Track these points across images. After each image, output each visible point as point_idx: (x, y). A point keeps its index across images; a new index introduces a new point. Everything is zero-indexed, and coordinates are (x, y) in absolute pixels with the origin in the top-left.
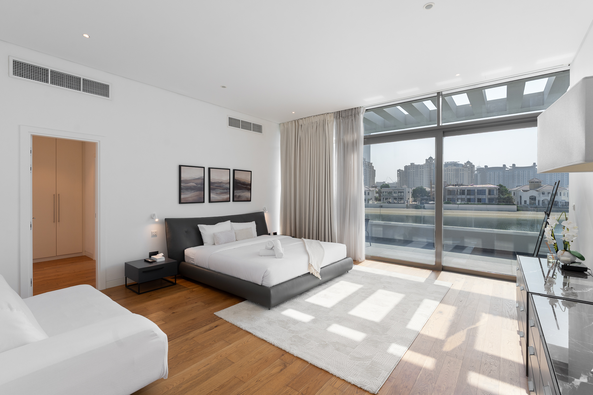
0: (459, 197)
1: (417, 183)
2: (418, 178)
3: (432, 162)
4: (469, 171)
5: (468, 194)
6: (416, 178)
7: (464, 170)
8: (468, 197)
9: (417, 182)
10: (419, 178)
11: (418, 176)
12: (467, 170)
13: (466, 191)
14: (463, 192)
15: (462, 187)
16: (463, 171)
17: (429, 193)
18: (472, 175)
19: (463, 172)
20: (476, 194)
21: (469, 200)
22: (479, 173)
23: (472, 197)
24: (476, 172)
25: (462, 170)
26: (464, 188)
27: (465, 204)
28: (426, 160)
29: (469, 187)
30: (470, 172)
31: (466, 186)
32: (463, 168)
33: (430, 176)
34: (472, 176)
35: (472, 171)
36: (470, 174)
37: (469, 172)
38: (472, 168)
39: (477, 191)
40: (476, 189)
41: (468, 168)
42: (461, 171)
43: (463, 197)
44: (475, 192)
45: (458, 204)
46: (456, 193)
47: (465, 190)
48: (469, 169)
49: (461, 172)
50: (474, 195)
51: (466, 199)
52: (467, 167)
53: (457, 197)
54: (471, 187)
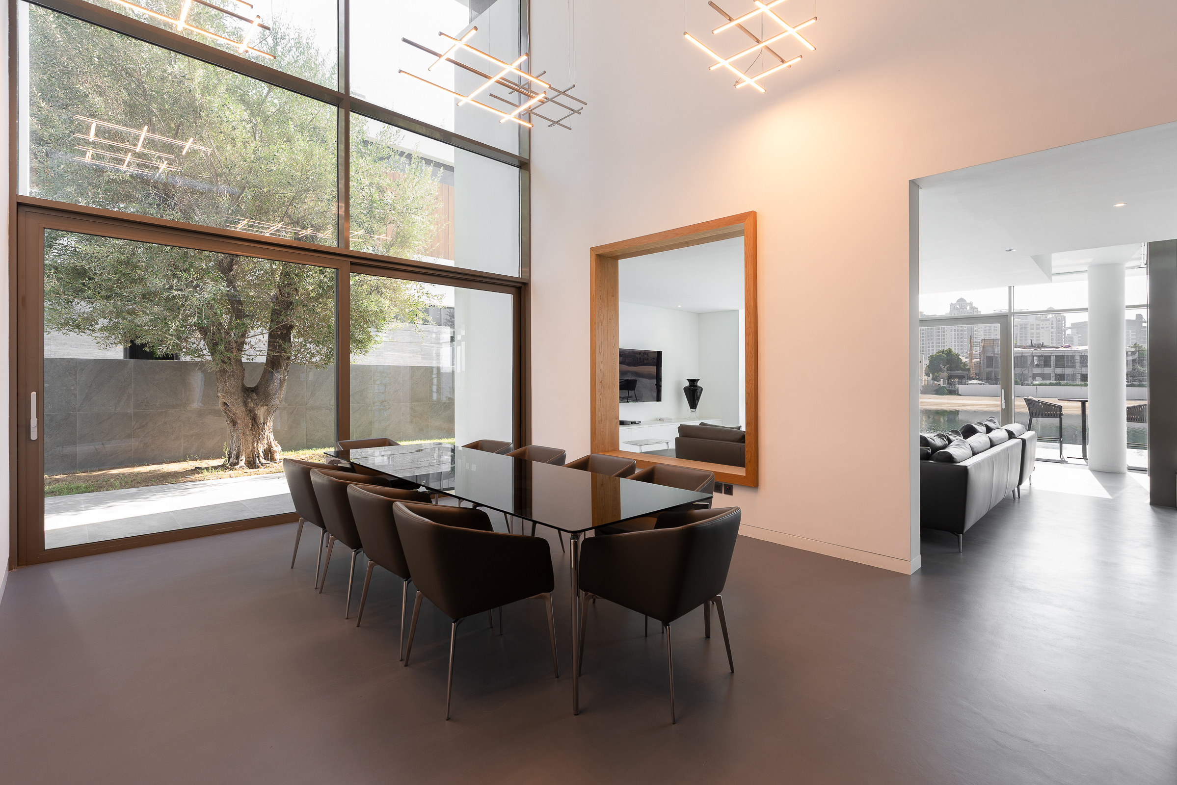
0: (1037, 371)
1: (931, 350)
2: (933, 343)
3: (965, 310)
4: (1052, 328)
5: (1057, 366)
6: (929, 343)
7: (1041, 326)
8: (1059, 371)
9: (931, 348)
10: (935, 343)
11: (932, 339)
12: (1047, 326)
13: (1053, 358)
14: (1046, 361)
15: (1042, 349)
16: (1038, 329)
17: (965, 364)
18: (1059, 336)
19: (1038, 331)
20: (1078, 365)
21: (1061, 377)
22: (1077, 333)
23: (1068, 371)
24: (1069, 332)
25: (1035, 327)
26: (1049, 353)
27: (1051, 385)
28: (952, 305)
29: (1059, 349)
30: (1054, 330)
31: (1054, 349)
32: (1038, 322)
33: (961, 338)
34: (1059, 340)
35: (1059, 328)
36: (1054, 335)
37: (1052, 330)
38: (1059, 321)
39: (1081, 358)
40: (1077, 354)
41: (1051, 321)
42: (1033, 329)
43: (1047, 371)
44: (1074, 360)
45: (1034, 385)
46: (1029, 362)
47: (1050, 357)
48: (1052, 324)
49: (1032, 331)
50: (1073, 366)
51: (1053, 375)
52: (1048, 320)
53: (1032, 371)
54: (1065, 349)
